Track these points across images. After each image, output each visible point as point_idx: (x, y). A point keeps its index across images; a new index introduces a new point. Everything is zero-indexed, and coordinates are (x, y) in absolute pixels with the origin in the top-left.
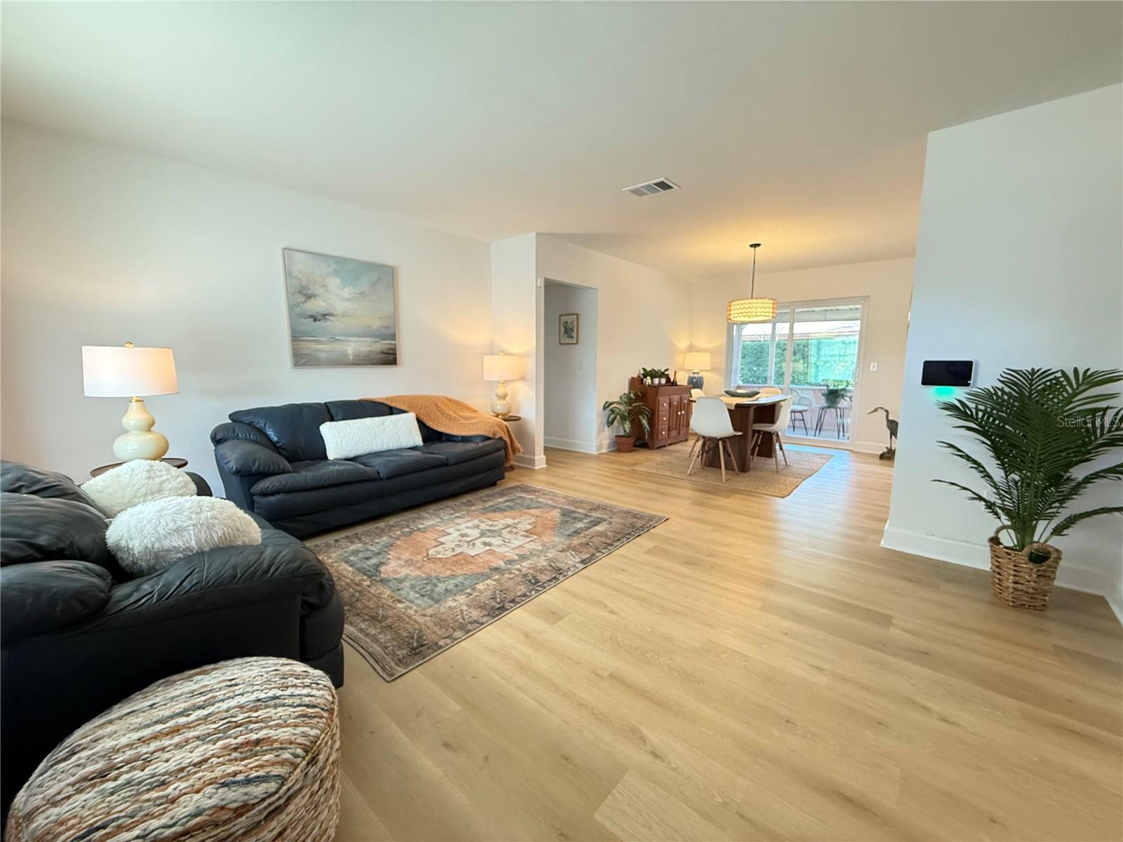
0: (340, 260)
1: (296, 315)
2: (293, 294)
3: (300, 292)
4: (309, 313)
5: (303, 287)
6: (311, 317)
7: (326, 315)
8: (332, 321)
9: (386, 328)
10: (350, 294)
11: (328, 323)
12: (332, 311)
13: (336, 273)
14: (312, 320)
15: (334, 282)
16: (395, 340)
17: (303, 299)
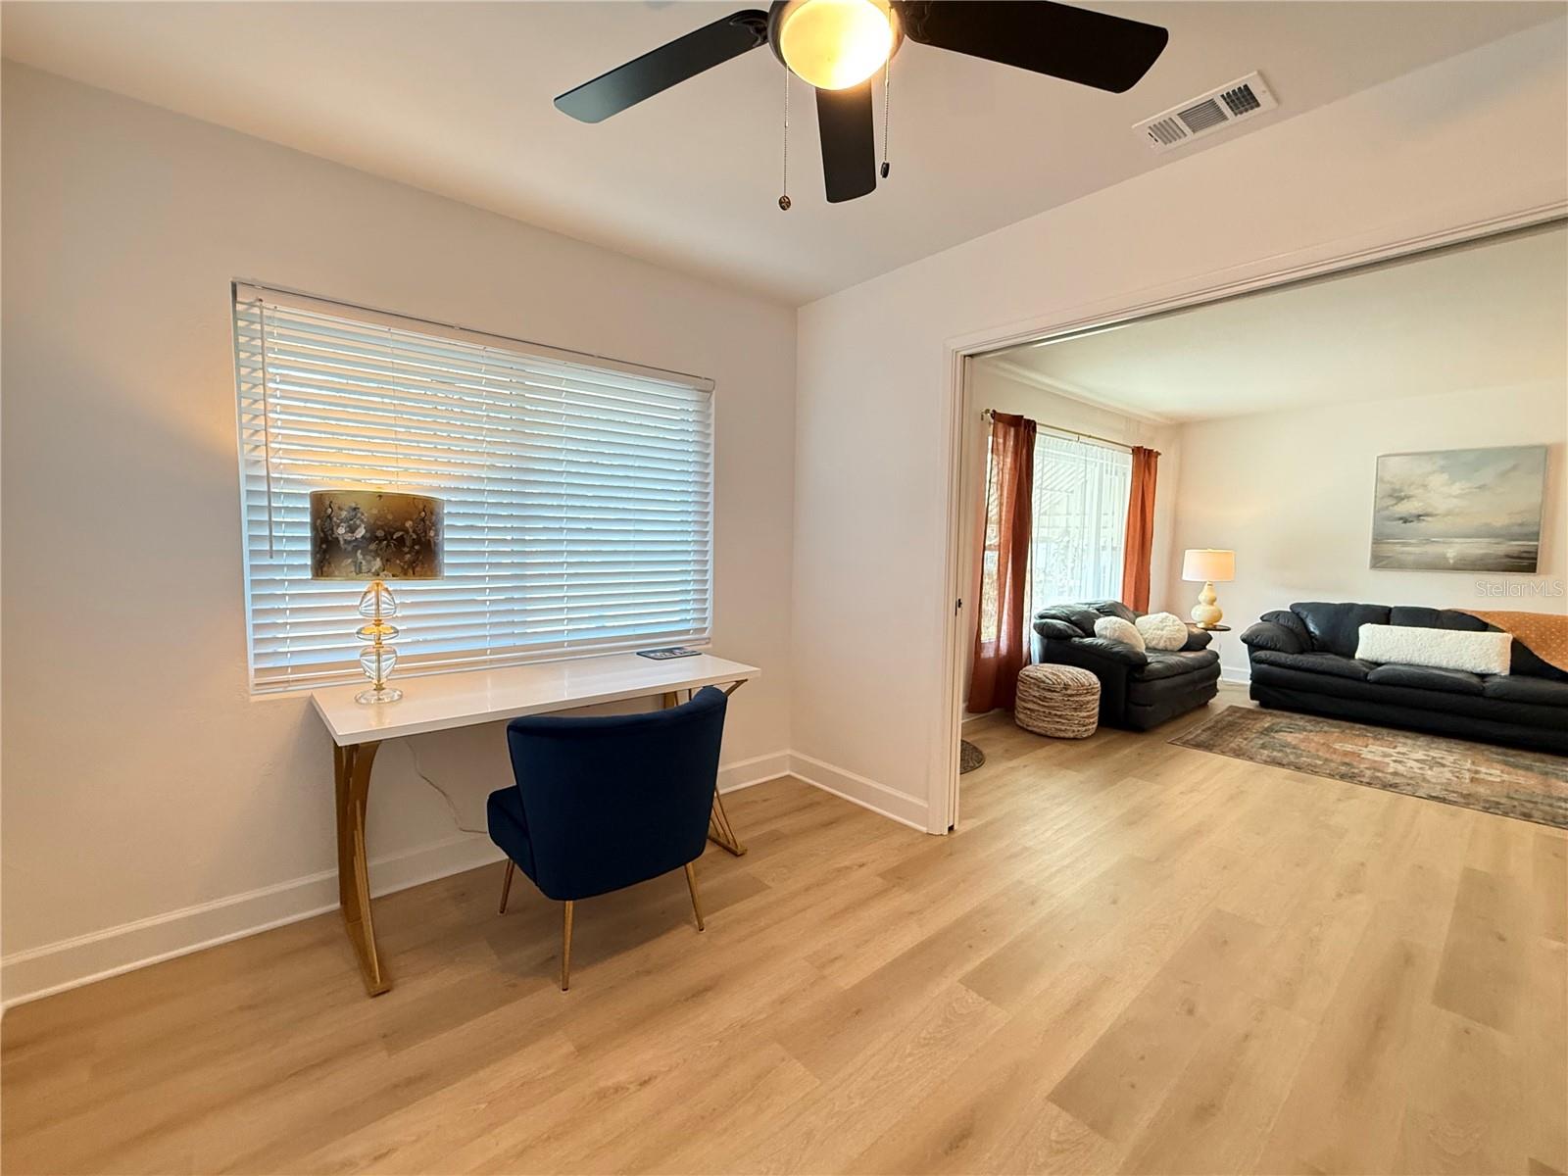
0: (1447, 454)
1: (1381, 517)
2: (1383, 498)
3: (1391, 496)
4: (1397, 516)
5: (1394, 490)
6: (1401, 519)
7: (1420, 516)
8: (1427, 521)
9: (1521, 525)
10: (1463, 489)
11: (1423, 524)
12: (1430, 510)
13: (1443, 469)
14: (1401, 521)
15: (1438, 481)
16: (1538, 540)
17: (1394, 502)
